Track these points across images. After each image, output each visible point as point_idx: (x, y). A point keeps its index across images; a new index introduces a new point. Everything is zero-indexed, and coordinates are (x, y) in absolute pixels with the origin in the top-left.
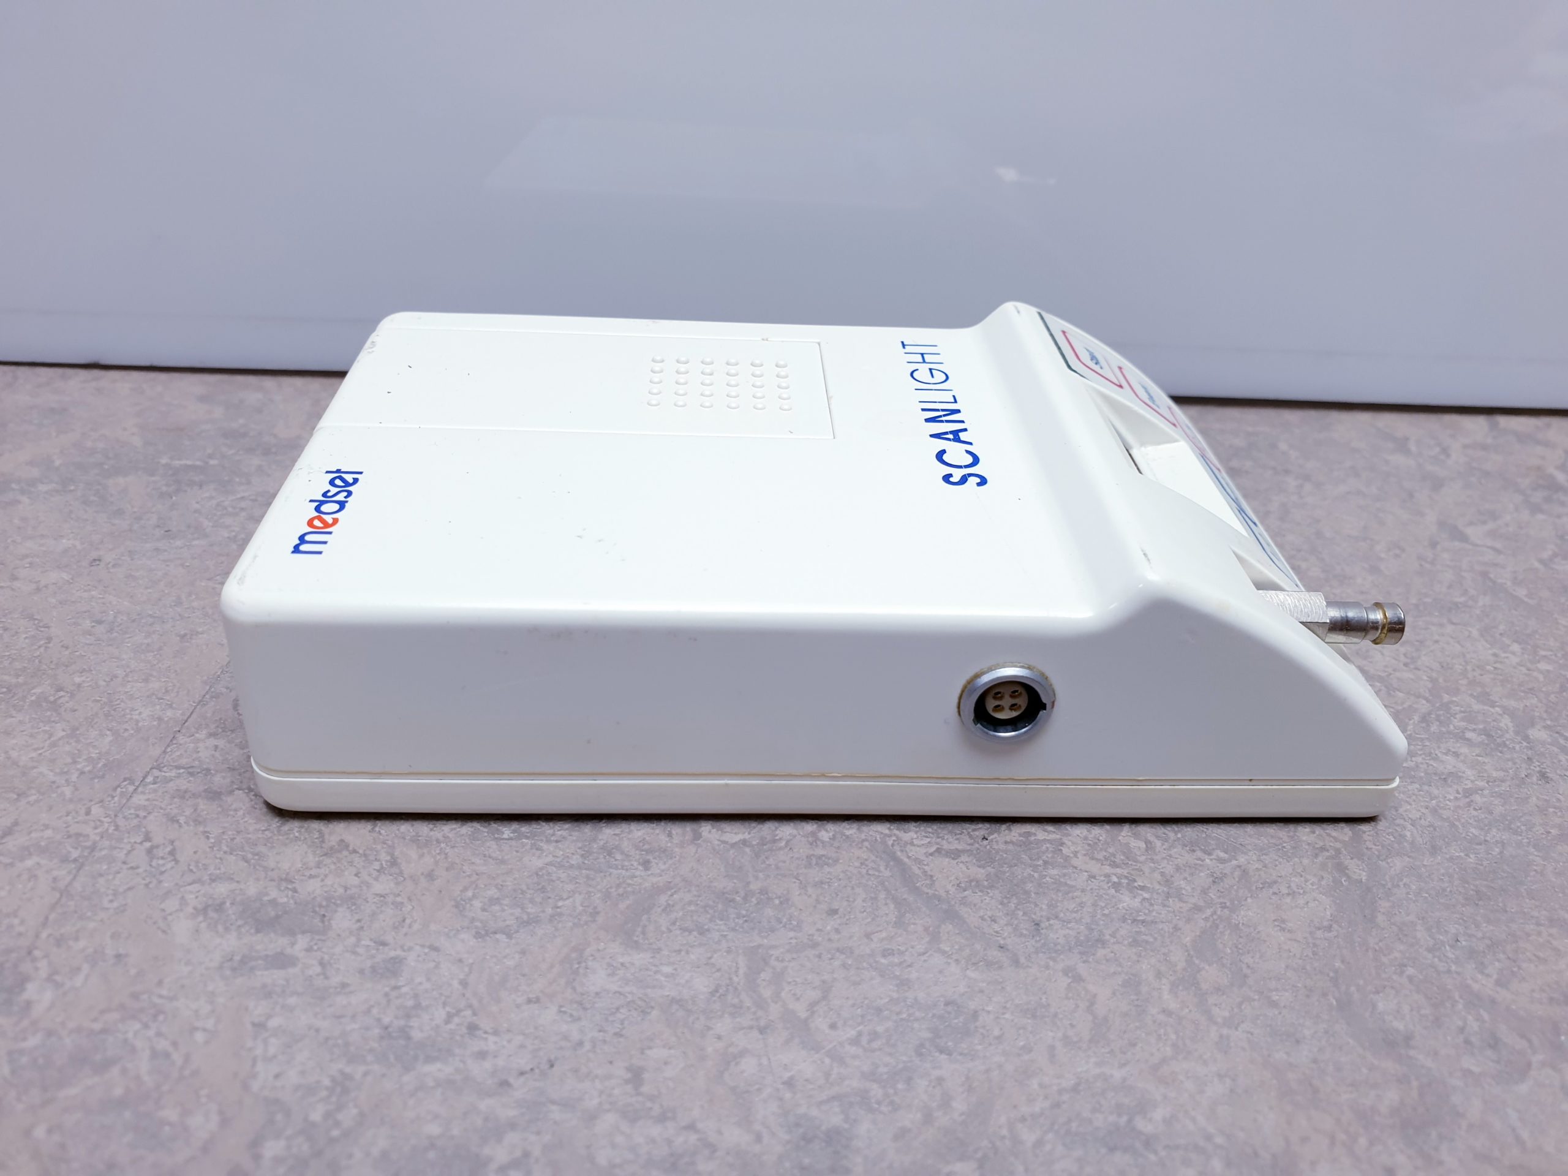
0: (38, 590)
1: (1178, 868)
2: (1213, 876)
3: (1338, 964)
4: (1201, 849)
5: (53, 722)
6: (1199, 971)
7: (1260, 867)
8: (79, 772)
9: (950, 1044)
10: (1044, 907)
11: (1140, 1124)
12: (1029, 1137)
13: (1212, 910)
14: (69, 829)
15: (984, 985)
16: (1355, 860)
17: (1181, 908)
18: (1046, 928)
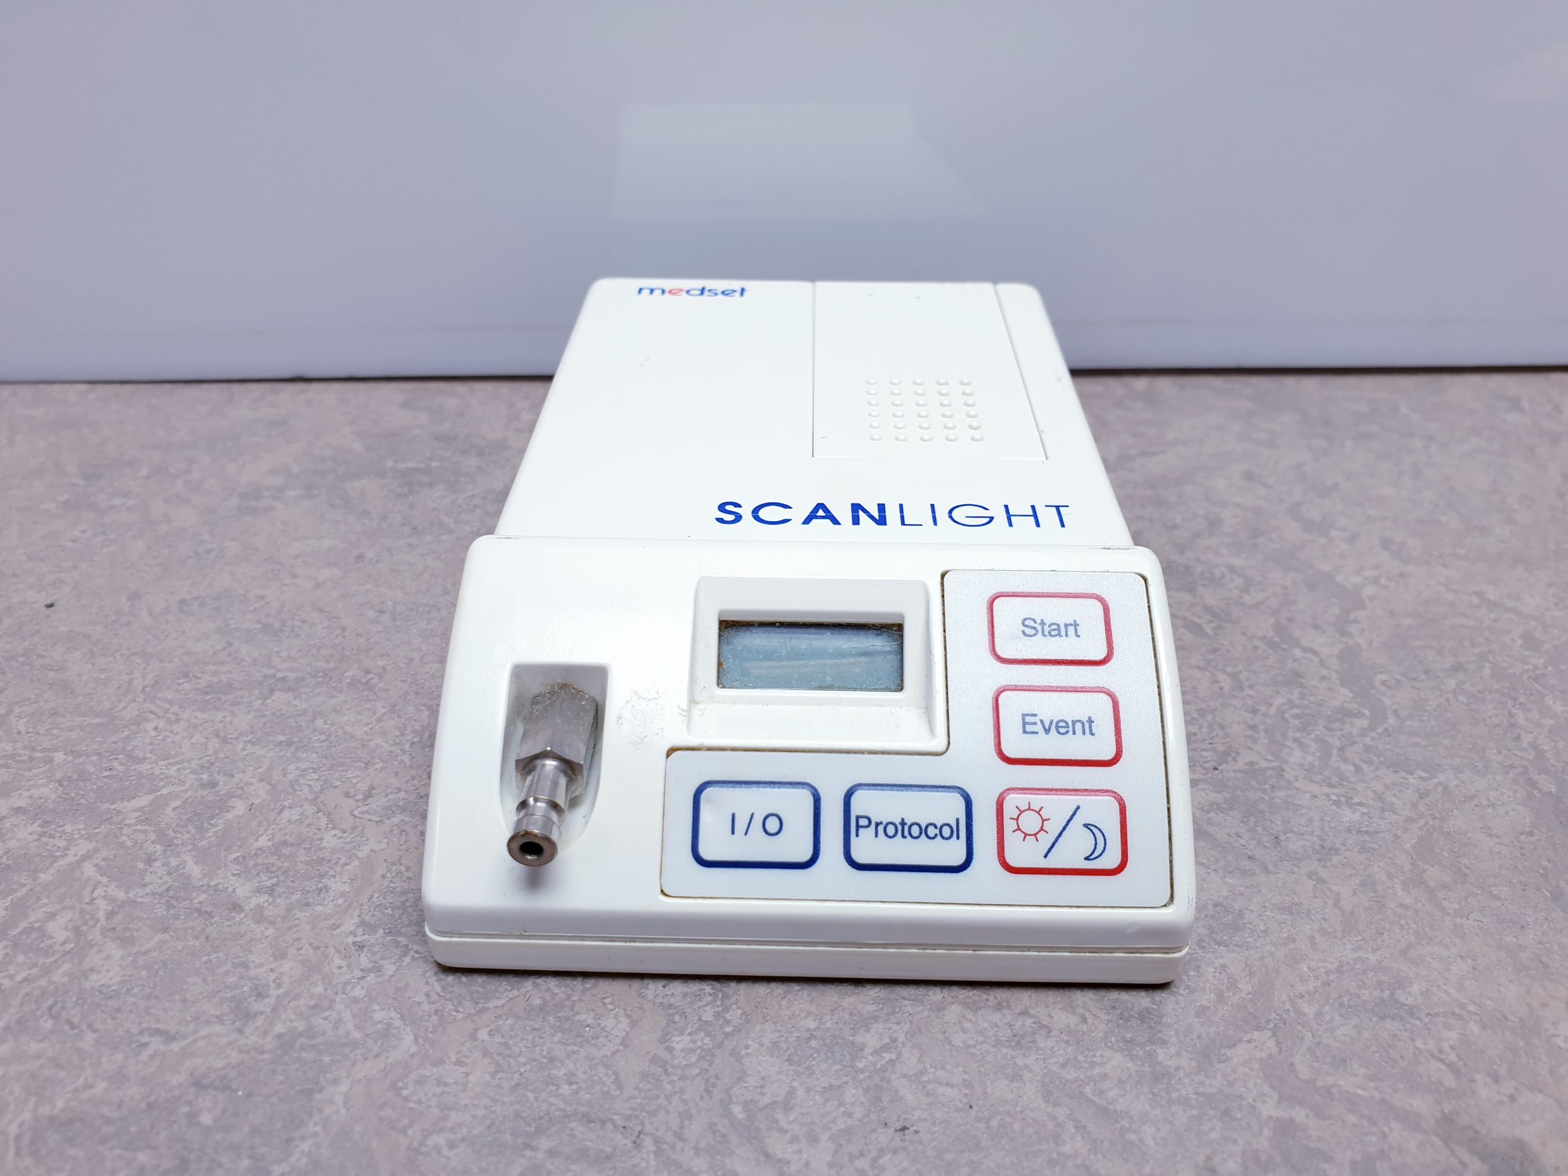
0: (318, 586)
1: (1387, 787)
2: (1419, 792)
3: (1545, 863)
4: (1404, 770)
5: (373, 700)
6: (1424, 871)
7: (1459, 783)
8: (409, 743)
9: (1225, 938)
10: (1279, 823)
11: (1402, 997)
12: (1310, 1010)
13: (1424, 820)
14: (418, 791)
15: (1243, 889)
16: (1542, 775)
17: (1396, 819)
18: (1285, 840)
